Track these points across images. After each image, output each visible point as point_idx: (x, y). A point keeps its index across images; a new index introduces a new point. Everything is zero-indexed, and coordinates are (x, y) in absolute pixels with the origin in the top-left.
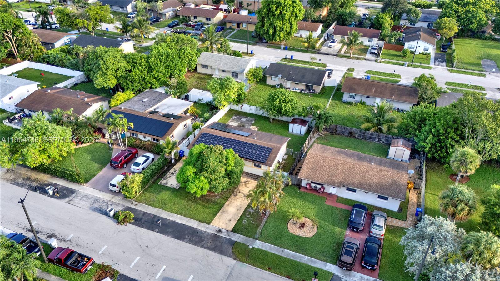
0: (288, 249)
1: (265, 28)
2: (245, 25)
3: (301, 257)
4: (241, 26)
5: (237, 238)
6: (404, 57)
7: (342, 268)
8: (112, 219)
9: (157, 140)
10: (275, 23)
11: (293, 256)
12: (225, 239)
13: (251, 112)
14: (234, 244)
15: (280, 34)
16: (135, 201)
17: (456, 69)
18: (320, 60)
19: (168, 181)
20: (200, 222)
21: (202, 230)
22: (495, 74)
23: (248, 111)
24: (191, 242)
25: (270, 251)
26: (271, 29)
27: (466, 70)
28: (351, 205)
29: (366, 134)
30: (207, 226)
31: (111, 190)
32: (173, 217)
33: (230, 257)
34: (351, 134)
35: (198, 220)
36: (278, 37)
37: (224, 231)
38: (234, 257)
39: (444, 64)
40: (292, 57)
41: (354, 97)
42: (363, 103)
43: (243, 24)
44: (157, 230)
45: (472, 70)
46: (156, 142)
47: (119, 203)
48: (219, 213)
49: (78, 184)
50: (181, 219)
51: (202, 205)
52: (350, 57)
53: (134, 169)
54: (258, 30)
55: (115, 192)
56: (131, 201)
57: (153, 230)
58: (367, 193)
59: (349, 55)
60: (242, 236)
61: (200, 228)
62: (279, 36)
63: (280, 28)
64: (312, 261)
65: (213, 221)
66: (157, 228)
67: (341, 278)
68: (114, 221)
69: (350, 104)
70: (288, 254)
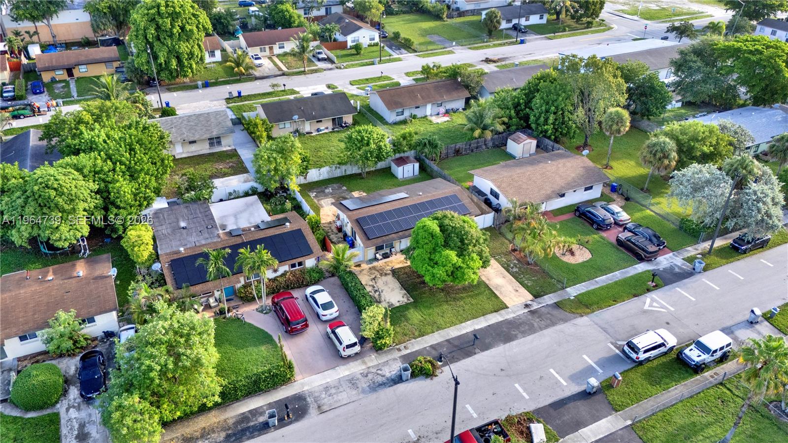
0: (597, 277)
1: (162, 60)
2: (83, 69)
3: (613, 276)
4: (75, 72)
5: (550, 299)
6: (358, 54)
7: (651, 260)
8: (414, 379)
9: (300, 264)
10: (179, 47)
11: (608, 279)
12: (543, 309)
13: (321, 178)
14: (557, 305)
15: (191, 65)
16: (395, 345)
17: (421, 53)
18: (284, 85)
19: (388, 301)
20: (496, 312)
21: (513, 317)
22: (457, 47)
23: (316, 179)
24: (525, 334)
25: (589, 289)
26: (173, 60)
27: (431, 52)
28: (570, 212)
29: (472, 145)
30: (509, 310)
31: (349, 356)
32: (464, 328)
33: (575, 318)
34: (457, 152)
35: (492, 312)
36: (190, 71)
37: (529, 302)
38: (578, 316)
39: (403, 51)
40: (239, 93)
41: (402, 113)
42: (414, 117)
43: (80, 67)
44: (477, 350)
45: (435, 50)
46: (297, 267)
47: (383, 361)
48: (496, 292)
49: (284, 387)
50: (477, 324)
51: (468, 297)
52: (304, 71)
53: (331, 314)
54: (146, 67)
55: (356, 354)
56: (392, 349)
57: (475, 354)
58: (574, 191)
59: (303, 69)
60: (549, 295)
61: (508, 317)
62: (191, 68)
63: (188, 55)
64: (625, 273)
65: (505, 302)
66: (475, 349)
67: (658, 269)
68: (420, 380)
69: (404, 122)
70: (603, 281)
